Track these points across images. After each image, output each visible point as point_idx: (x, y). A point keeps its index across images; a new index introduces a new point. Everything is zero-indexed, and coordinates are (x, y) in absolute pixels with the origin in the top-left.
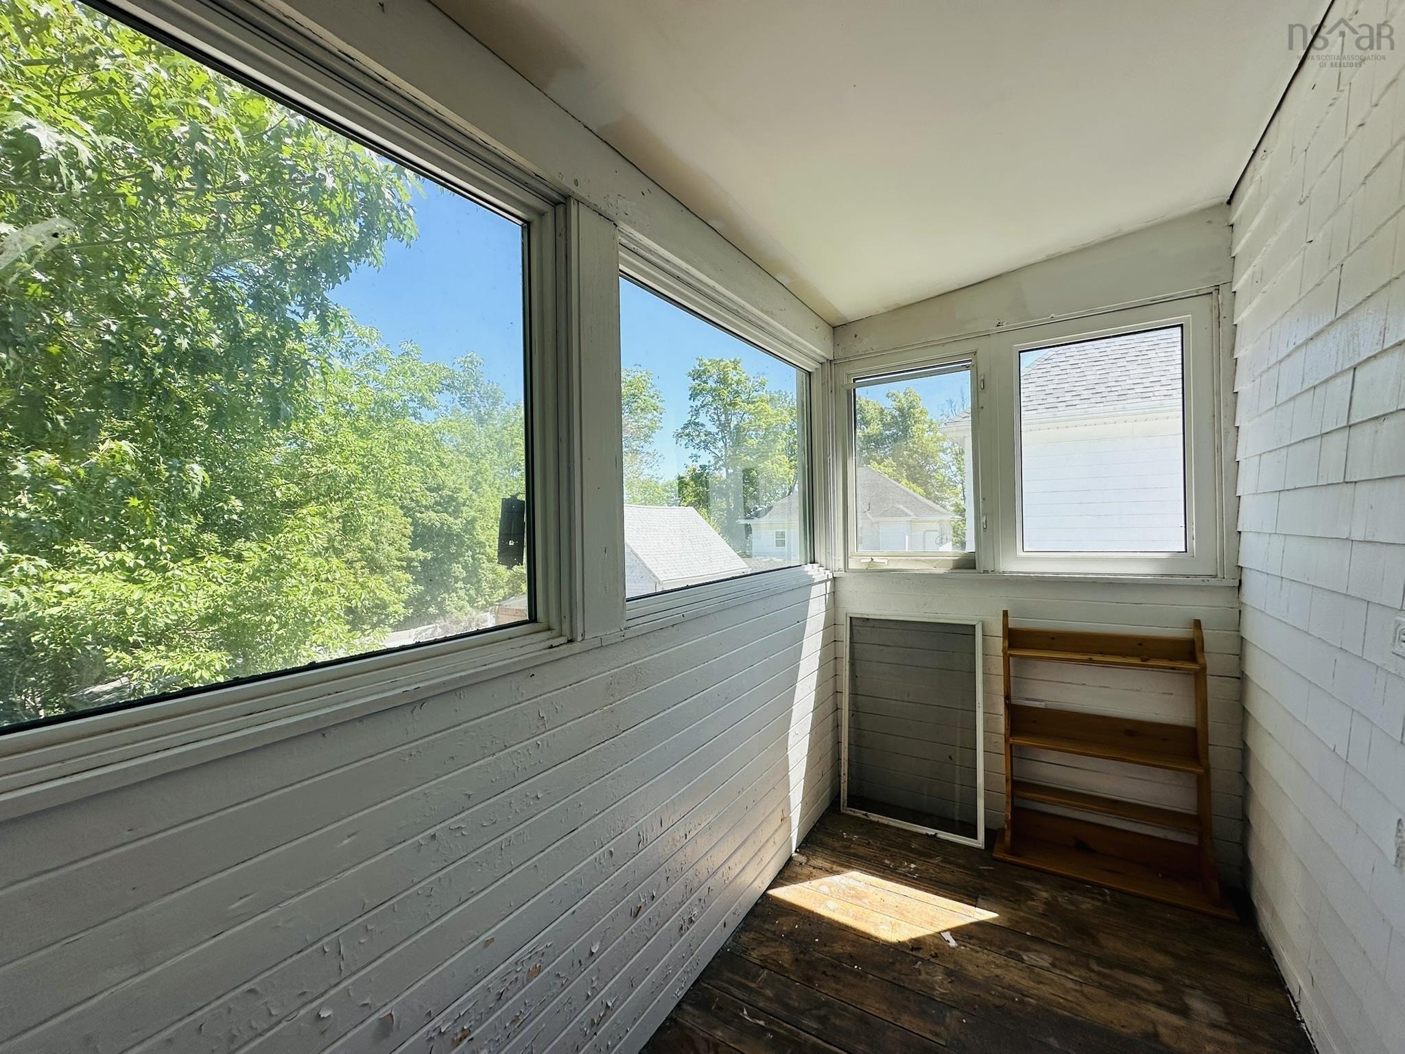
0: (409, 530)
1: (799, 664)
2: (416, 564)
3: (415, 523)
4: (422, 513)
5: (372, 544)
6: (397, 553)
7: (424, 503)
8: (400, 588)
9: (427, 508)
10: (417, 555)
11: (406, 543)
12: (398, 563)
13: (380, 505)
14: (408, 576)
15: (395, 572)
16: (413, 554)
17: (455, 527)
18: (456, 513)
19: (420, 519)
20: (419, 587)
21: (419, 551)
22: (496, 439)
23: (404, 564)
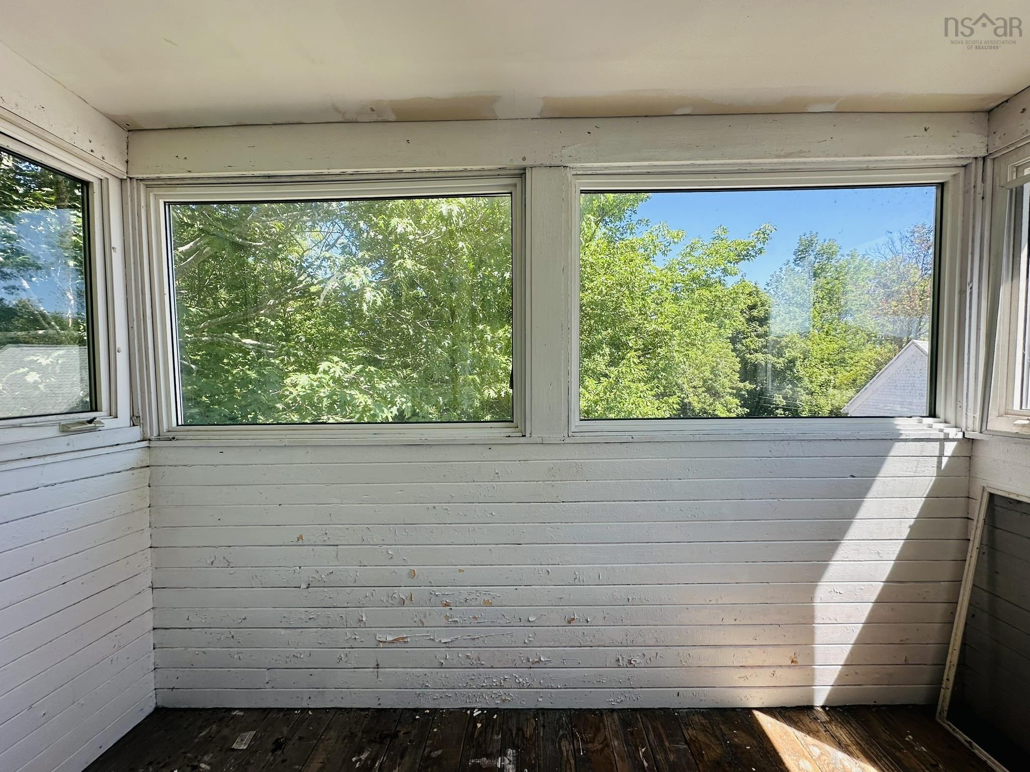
0: (738, 367)
1: (852, 522)
2: (743, 393)
3: (744, 362)
4: (751, 354)
5: (711, 376)
6: (730, 383)
7: (753, 347)
8: (731, 409)
9: (756, 351)
10: (745, 386)
11: (737, 377)
12: (730, 391)
13: (687, 350)
14: (737, 401)
15: (728, 397)
16: (741, 385)
17: (778, 365)
18: (780, 355)
19: (749, 359)
20: (746, 410)
21: (747, 383)
22: (827, 289)
23: (735, 391)
